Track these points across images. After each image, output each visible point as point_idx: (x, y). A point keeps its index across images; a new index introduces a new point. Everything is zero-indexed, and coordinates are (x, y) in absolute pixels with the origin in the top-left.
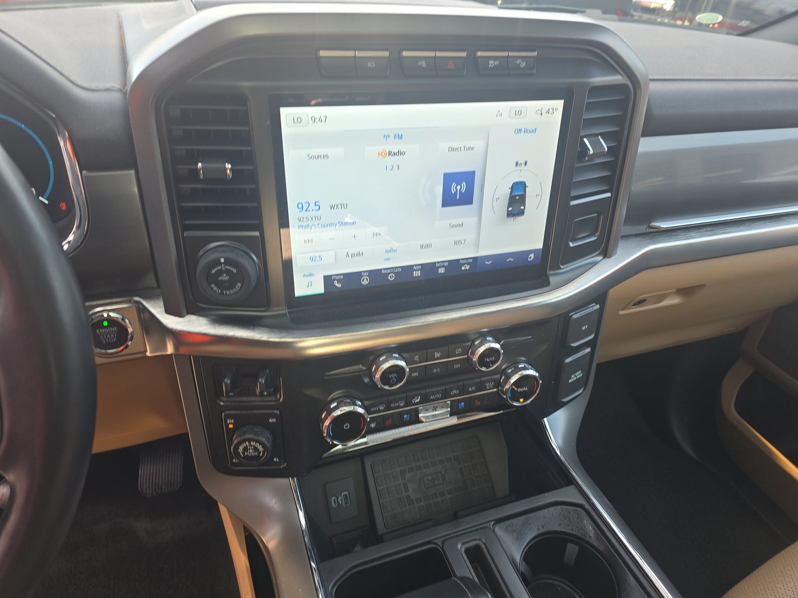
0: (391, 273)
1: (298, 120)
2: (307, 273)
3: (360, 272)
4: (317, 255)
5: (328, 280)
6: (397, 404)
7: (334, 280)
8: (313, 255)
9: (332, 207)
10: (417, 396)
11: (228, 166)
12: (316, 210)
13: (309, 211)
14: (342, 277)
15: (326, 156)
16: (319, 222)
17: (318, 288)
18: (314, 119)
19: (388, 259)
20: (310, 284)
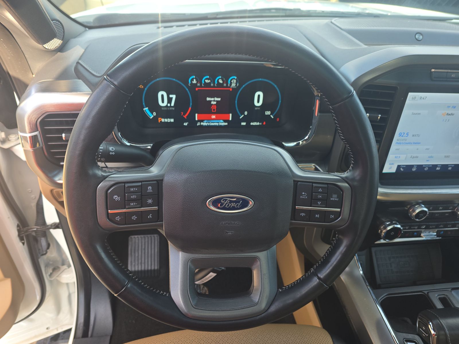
0: (427, 167)
1: (414, 98)
2: (391, 163)
3: (413, 165)
4: (399, 155)
5: (399, 167)
6: (414, 227)
7: (401, 167)
8: (397, 155)
9: (413, 136)
10: (424, 225)
11: (380, 116)
12: (406, 136)
13: (403, 137)
14: (405, 166)
15: (419, 114)
16: (405, 141)
17: (393, 170)
18: (421, 98)
19: (428, 161)
20: (390, 168)
